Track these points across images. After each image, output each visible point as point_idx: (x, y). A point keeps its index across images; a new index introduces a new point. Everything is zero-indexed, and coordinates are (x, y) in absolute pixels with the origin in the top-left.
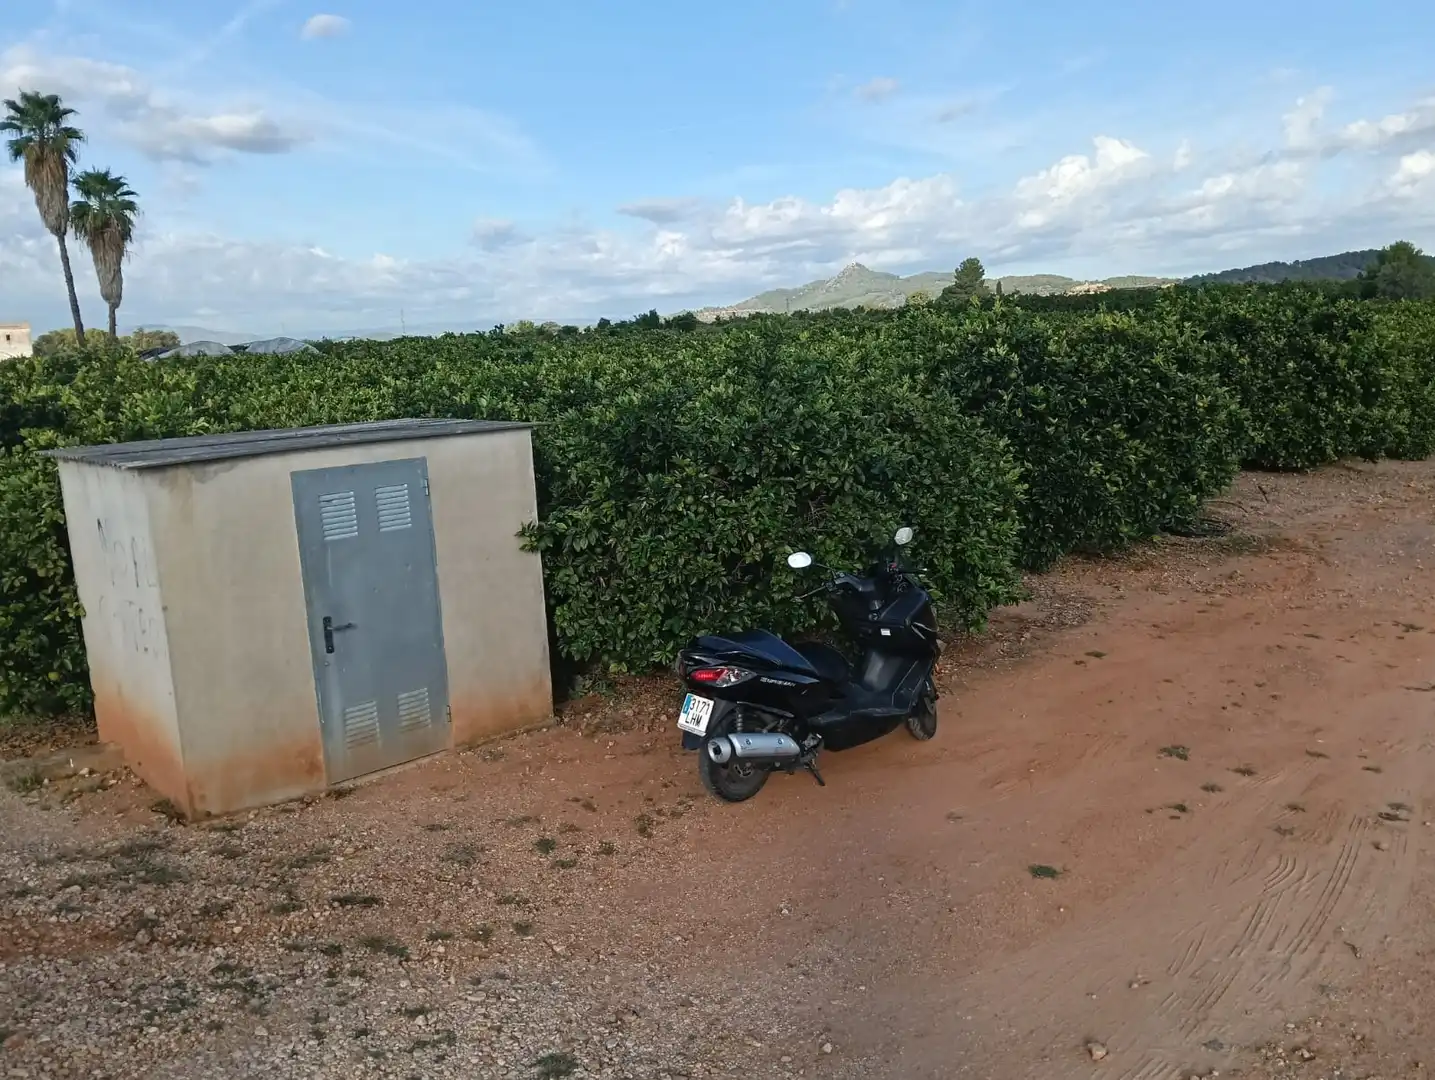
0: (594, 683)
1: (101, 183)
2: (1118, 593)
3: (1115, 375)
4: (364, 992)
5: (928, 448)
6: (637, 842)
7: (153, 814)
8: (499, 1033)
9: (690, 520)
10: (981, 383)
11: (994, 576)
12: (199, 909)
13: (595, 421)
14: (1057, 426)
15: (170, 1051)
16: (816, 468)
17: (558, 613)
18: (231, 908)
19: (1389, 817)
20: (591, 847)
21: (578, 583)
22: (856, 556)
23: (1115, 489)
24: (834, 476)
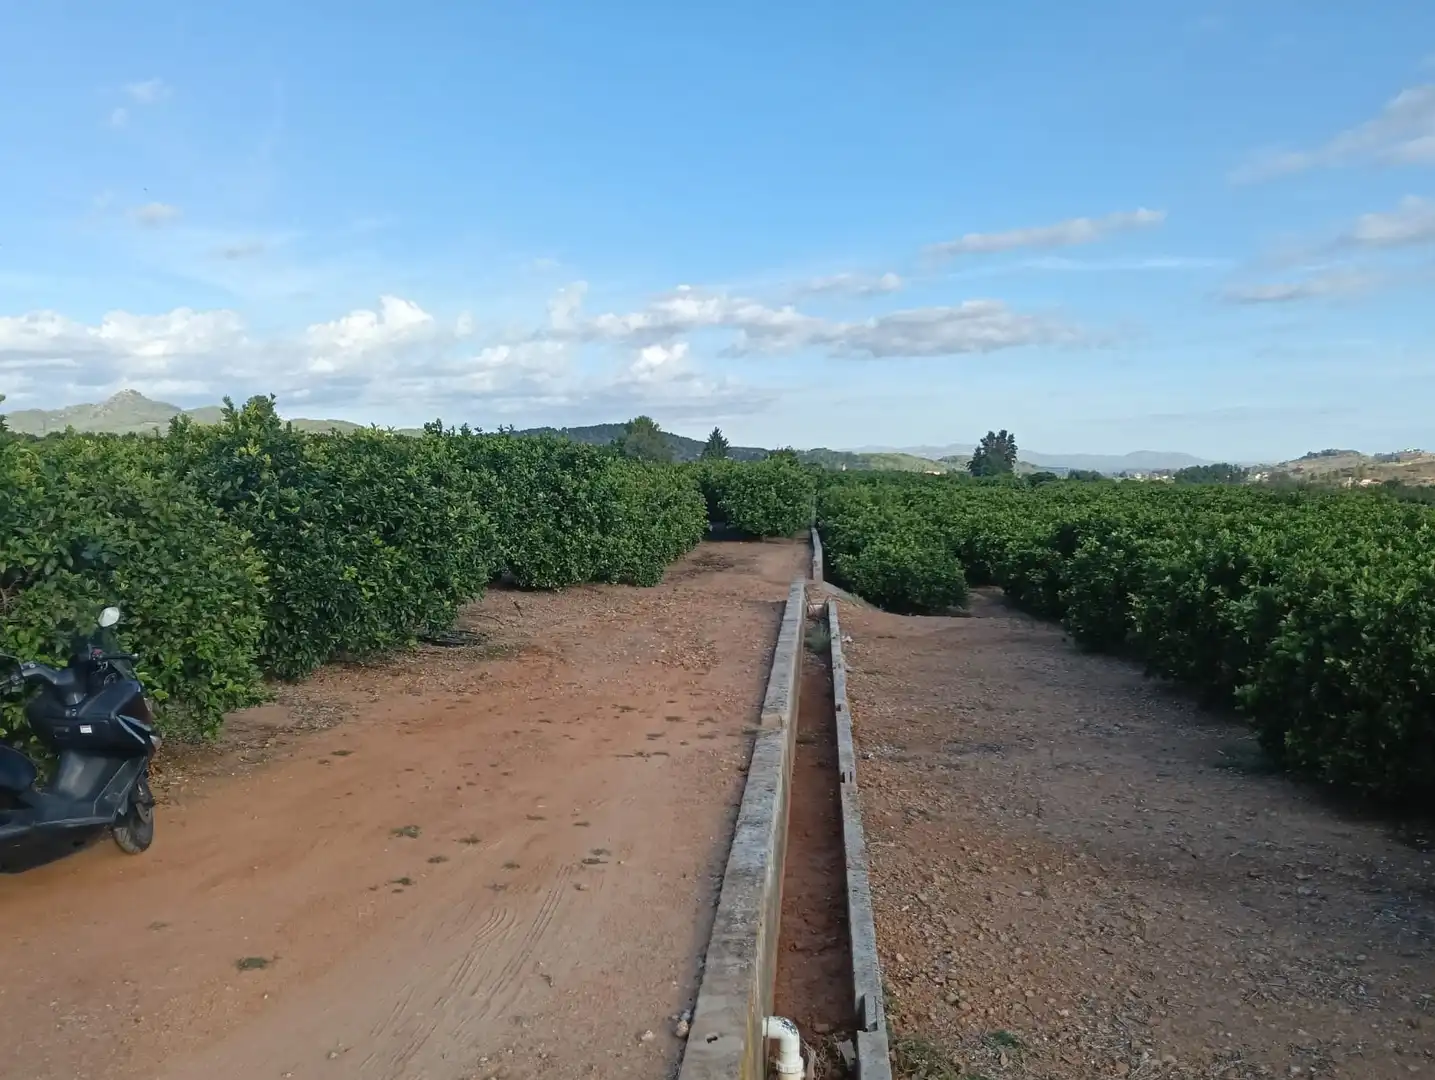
2: (373, 698)
3: (370, 484)
5: (156, 536)
10: (232, 484)
11: (231, 675)
14: (312, 531)
16: (7, 547)
19: (591, 862)
22: (58, 650)
23: (372, 594)
24: (31, 556)
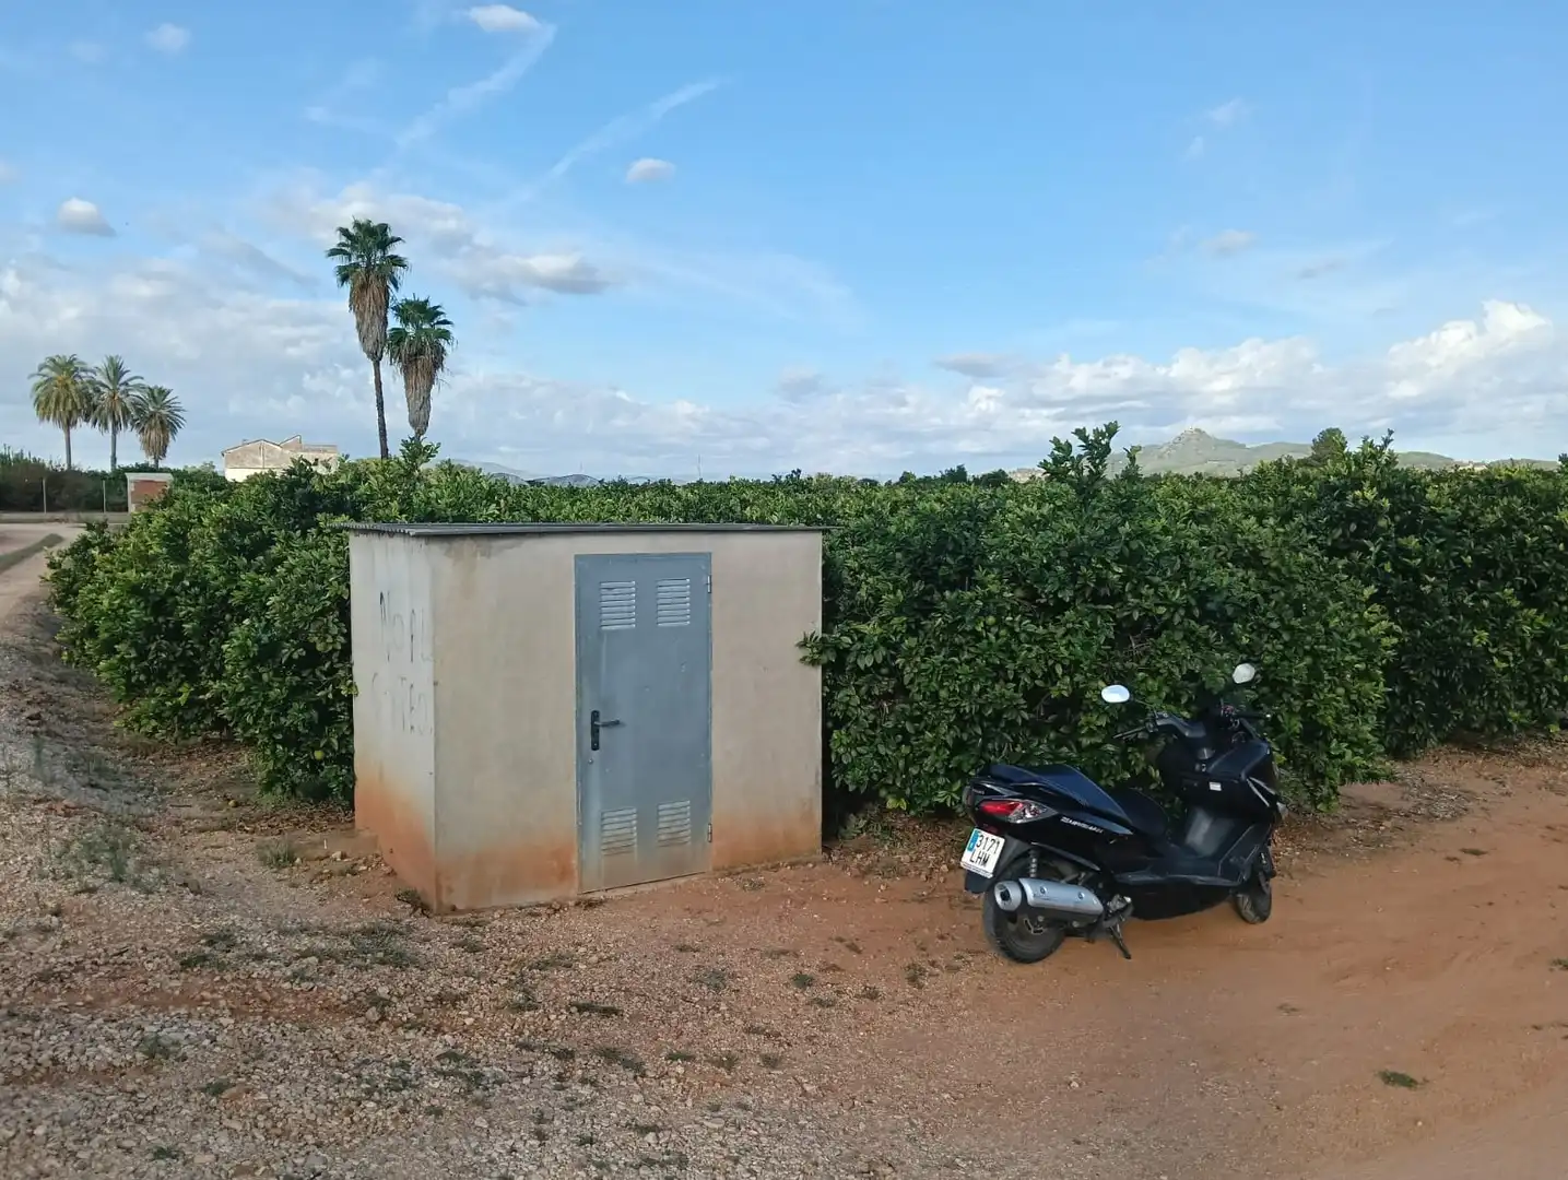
0: (868, 823)
1: (421, 311)
2: (1503, 790)
3: (1507, 532)
4: (593, 1101)
5: (1276, 588)
6: (907, 991)
7: (398, 902)
8: (736, 1164)
9: (990, 644)
10: (1343, 531)
11: (1351, 745)
12: (433, 996)
13: (893, 529)
14: (1434, 586)
15: (385, 1128)
16: (1140, 596)
17: (835, 736)
18: (465, 1000)
20: (853, 988)
21: (859, 706)
22: (1184, 701)
23: (1504, 665)
24: (1162, 605)
